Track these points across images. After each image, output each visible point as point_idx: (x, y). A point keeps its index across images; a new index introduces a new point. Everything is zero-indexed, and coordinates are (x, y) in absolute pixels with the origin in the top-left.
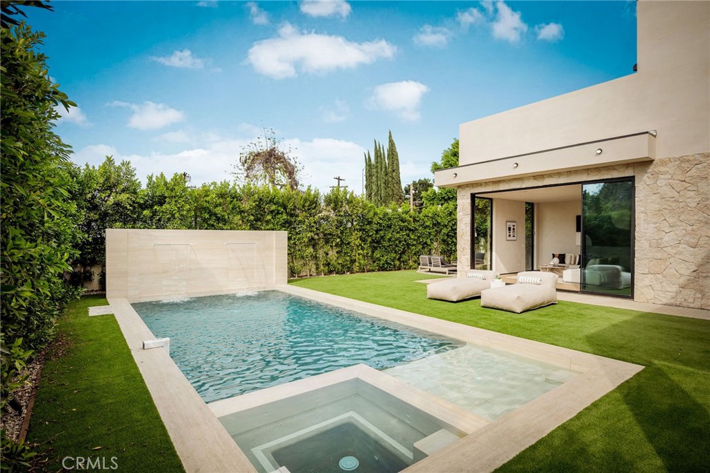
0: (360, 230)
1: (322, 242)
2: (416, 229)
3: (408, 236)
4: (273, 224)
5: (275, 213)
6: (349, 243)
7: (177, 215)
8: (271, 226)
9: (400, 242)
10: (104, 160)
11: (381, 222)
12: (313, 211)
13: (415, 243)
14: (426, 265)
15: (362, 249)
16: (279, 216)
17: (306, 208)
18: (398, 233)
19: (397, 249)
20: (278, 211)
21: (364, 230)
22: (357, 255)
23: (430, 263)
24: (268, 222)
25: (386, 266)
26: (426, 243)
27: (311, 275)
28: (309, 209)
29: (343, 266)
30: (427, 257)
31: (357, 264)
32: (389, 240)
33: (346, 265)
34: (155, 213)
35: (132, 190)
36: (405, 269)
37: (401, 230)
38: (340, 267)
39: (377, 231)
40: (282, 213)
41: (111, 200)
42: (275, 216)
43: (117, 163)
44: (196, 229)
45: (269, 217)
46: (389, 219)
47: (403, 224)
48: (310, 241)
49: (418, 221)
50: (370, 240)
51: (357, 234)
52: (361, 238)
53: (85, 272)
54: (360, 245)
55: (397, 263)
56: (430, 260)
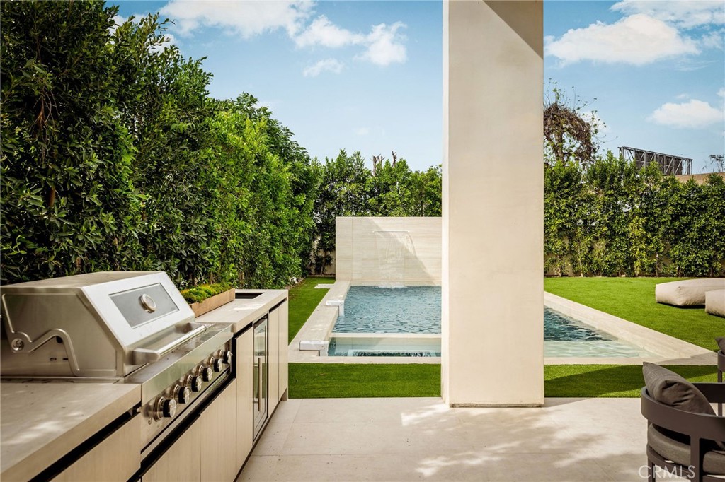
0: (645, 215)
1: (579, 232)
6: (624, 234)
7: (399, 202)
10: (339, 152)
11: (684, 201)
12: (566, 191)
15: (646, 242)
17: (556, 187)
19: (717, 244)
21: (652, 214)
22: (639, 251)
25: (694, 269)
27: (563, 275)
28: (559, 189)
29: (611, 266)
31: (638, 263)
32: (702, 229)
33: (618, 263)
34: (380, 201)
35: (361, 180)
39: (676, 217)
41: (344, 190)
43: (349, 155)
44: (422, 216)
46: (704, 198)
50: (662, 228)
51: (638, 221)
52: (646, 227)
53: (326, 256)
54: (643, 236)
55: (719, 265)
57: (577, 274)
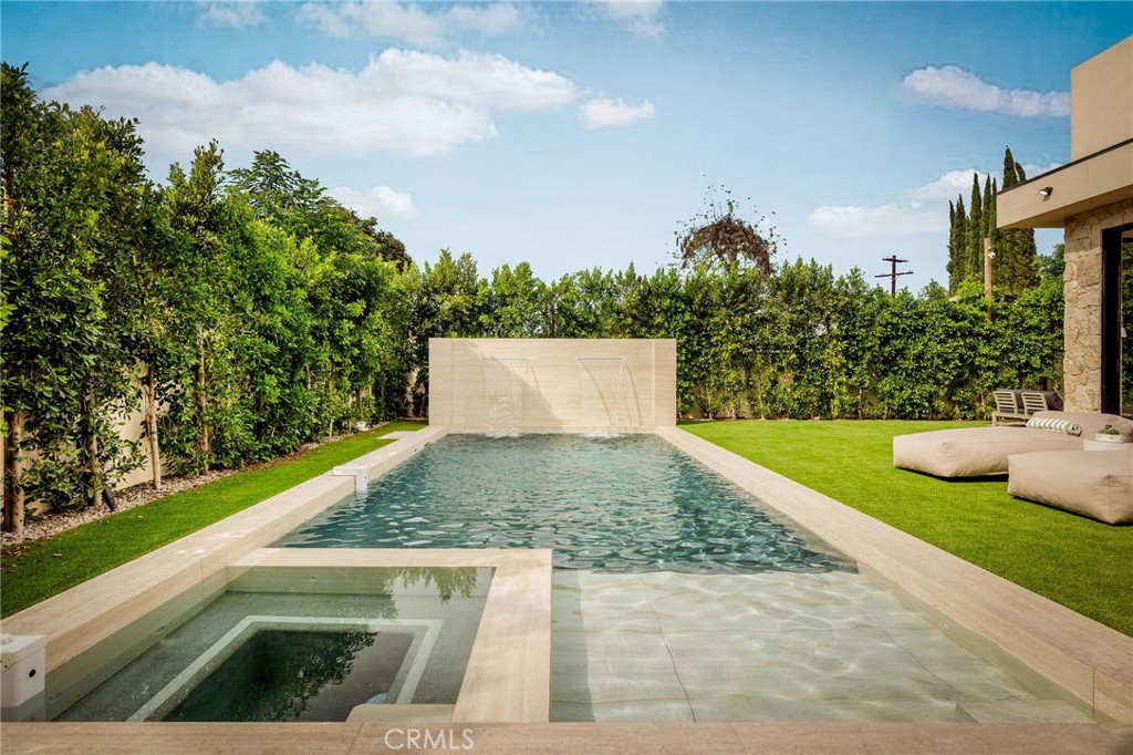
0: (845, 338)
1: (759, 361)
2: (998, 335)
3: (973, 348)
4: (667, 329)
5: (670, 313)
6: (818, 363)
8: (663, 332)
9: (946, 362)
10: (442, 254)
11: (895, 320)
12: (742, 306)
13: (993, 363)
14: (1012, 411)
15: (847, 374)
16: (679, 316)
18: (941, 342)
19: (940, 376)
20: (676, 308)
21: (854, 337)
22: (837, 386)
23: (1021, 406)
24: (659, 327)
25: (909, 409)
26: (1027, 364)
27: (738, 418)
28: (733, 303)
29: (801, 405)
30: (1012, 393)
31: (836, 402)
32: (919, 357)
33: (810, 402)
34: (497, 319)
35: (472, 291)
36: (964, 418)
37: (949, 336)
38: (796, 406)
39: (885, 341)
40: (683, 312)
42: (671, 317)
43: (455, 258)
45: (659, 320)
46: (922, 315)
47: (953, 324)
48: (733, 357)
49: (1005, 317)
50: (868, 356)
51: (836, 346)
52: (846, 353)
54: (843, 365)
55: (941, 405)
56: (1019, 399)
57: (756, 415)
